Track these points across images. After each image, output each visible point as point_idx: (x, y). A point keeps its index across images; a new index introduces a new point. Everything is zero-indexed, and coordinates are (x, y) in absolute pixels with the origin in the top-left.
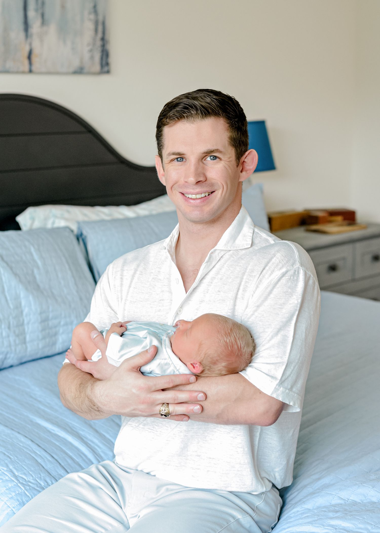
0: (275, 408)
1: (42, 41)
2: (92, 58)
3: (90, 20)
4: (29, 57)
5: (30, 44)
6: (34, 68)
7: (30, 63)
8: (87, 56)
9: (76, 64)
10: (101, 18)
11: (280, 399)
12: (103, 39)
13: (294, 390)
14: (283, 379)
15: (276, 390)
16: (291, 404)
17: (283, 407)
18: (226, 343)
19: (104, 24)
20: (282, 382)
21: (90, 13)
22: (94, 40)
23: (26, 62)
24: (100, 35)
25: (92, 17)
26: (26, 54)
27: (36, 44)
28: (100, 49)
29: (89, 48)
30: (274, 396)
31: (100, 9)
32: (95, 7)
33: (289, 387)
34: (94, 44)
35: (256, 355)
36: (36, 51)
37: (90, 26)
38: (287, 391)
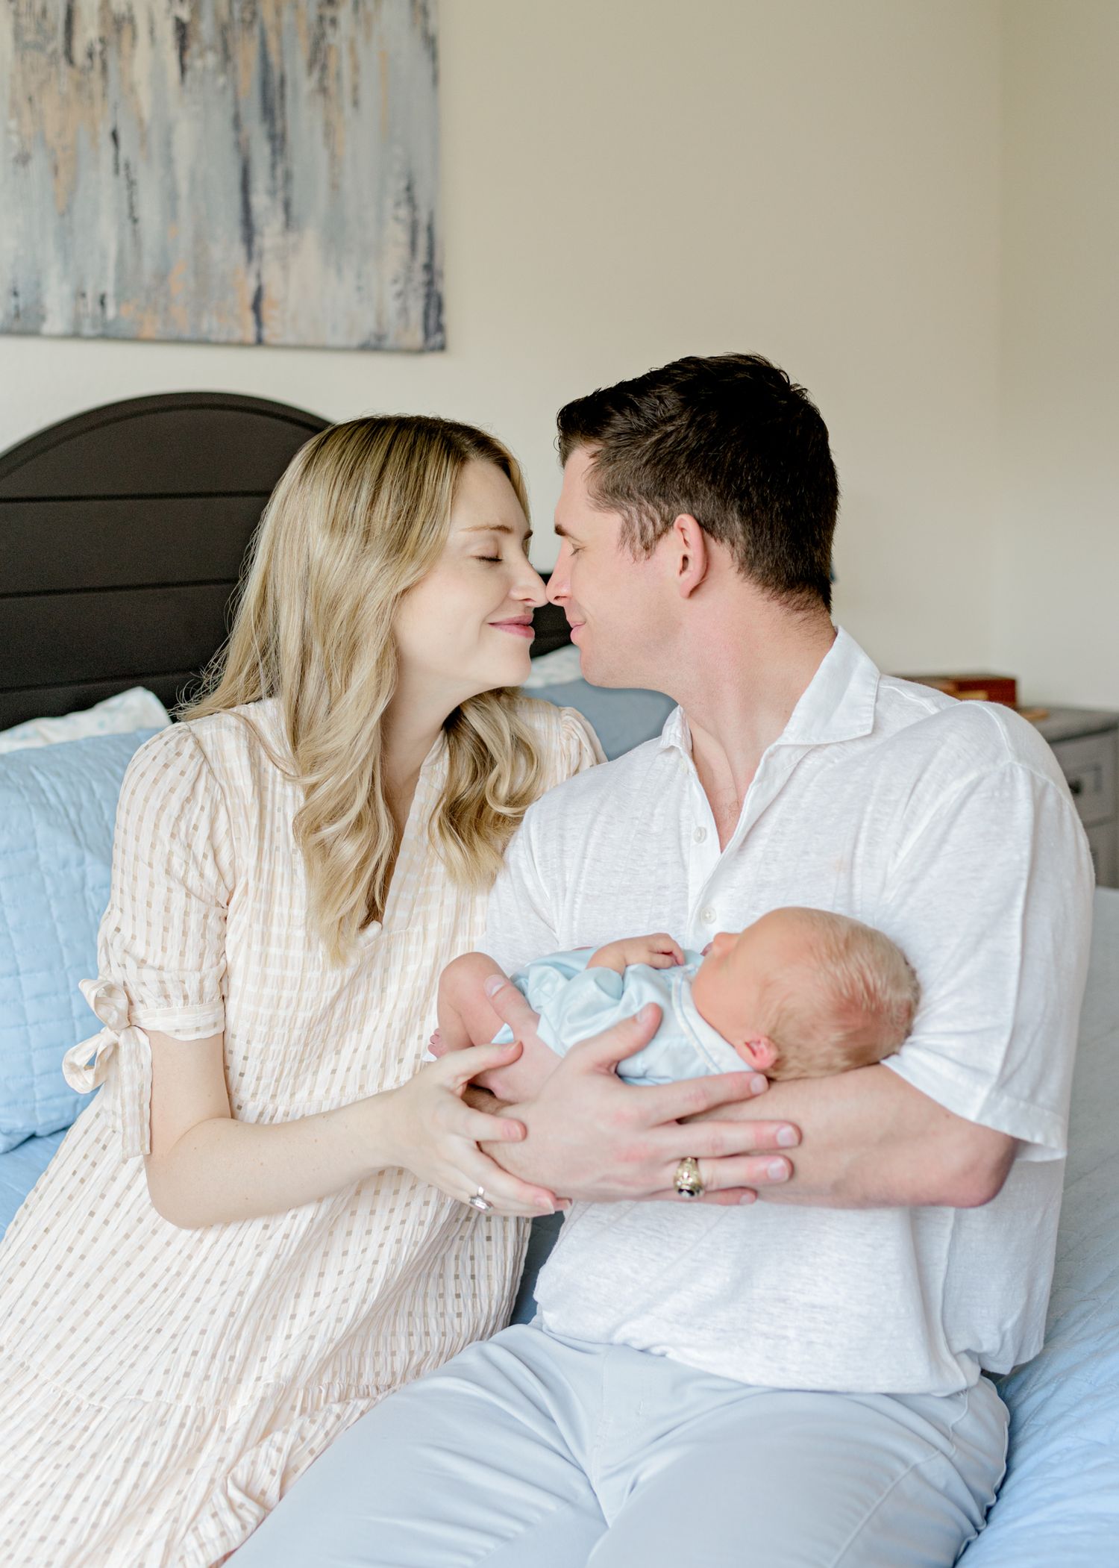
0: (992, 1155)
1: (285, 268)
2: (404, 311)
3: (397, 219)
4: (256, 307)
5: (259, 276)
6: (266, 333)
7: (259, 322)
8: (392, 306)
9: (367, 326)
10: (423, 217)
11: (1006, 1129)
12: (428, 267)
13: (1041, 1098)
14: (1007, 1072)
15: (989, 1105)
16: (1038, 1139)
17: (1014, 1148)
18: (835, 977)
19: (430, 229)
20: (1004, 1082)
21: (397, 205)
22: (409, 269)
23: (250, 318)
24: (422, 258)
25: (403, 212)
26: (249, 299)
27: (272, 276)
28: (422, 291)
29: (398, 287)
30: (988, 1122)
31: (421, 193)
32: (409, 188)
33: (1026, 1092)
34: (409, 280)
35: (924, 1013)
36: (272, 293)
37: (397, 234)
38: (1022, 1105)
